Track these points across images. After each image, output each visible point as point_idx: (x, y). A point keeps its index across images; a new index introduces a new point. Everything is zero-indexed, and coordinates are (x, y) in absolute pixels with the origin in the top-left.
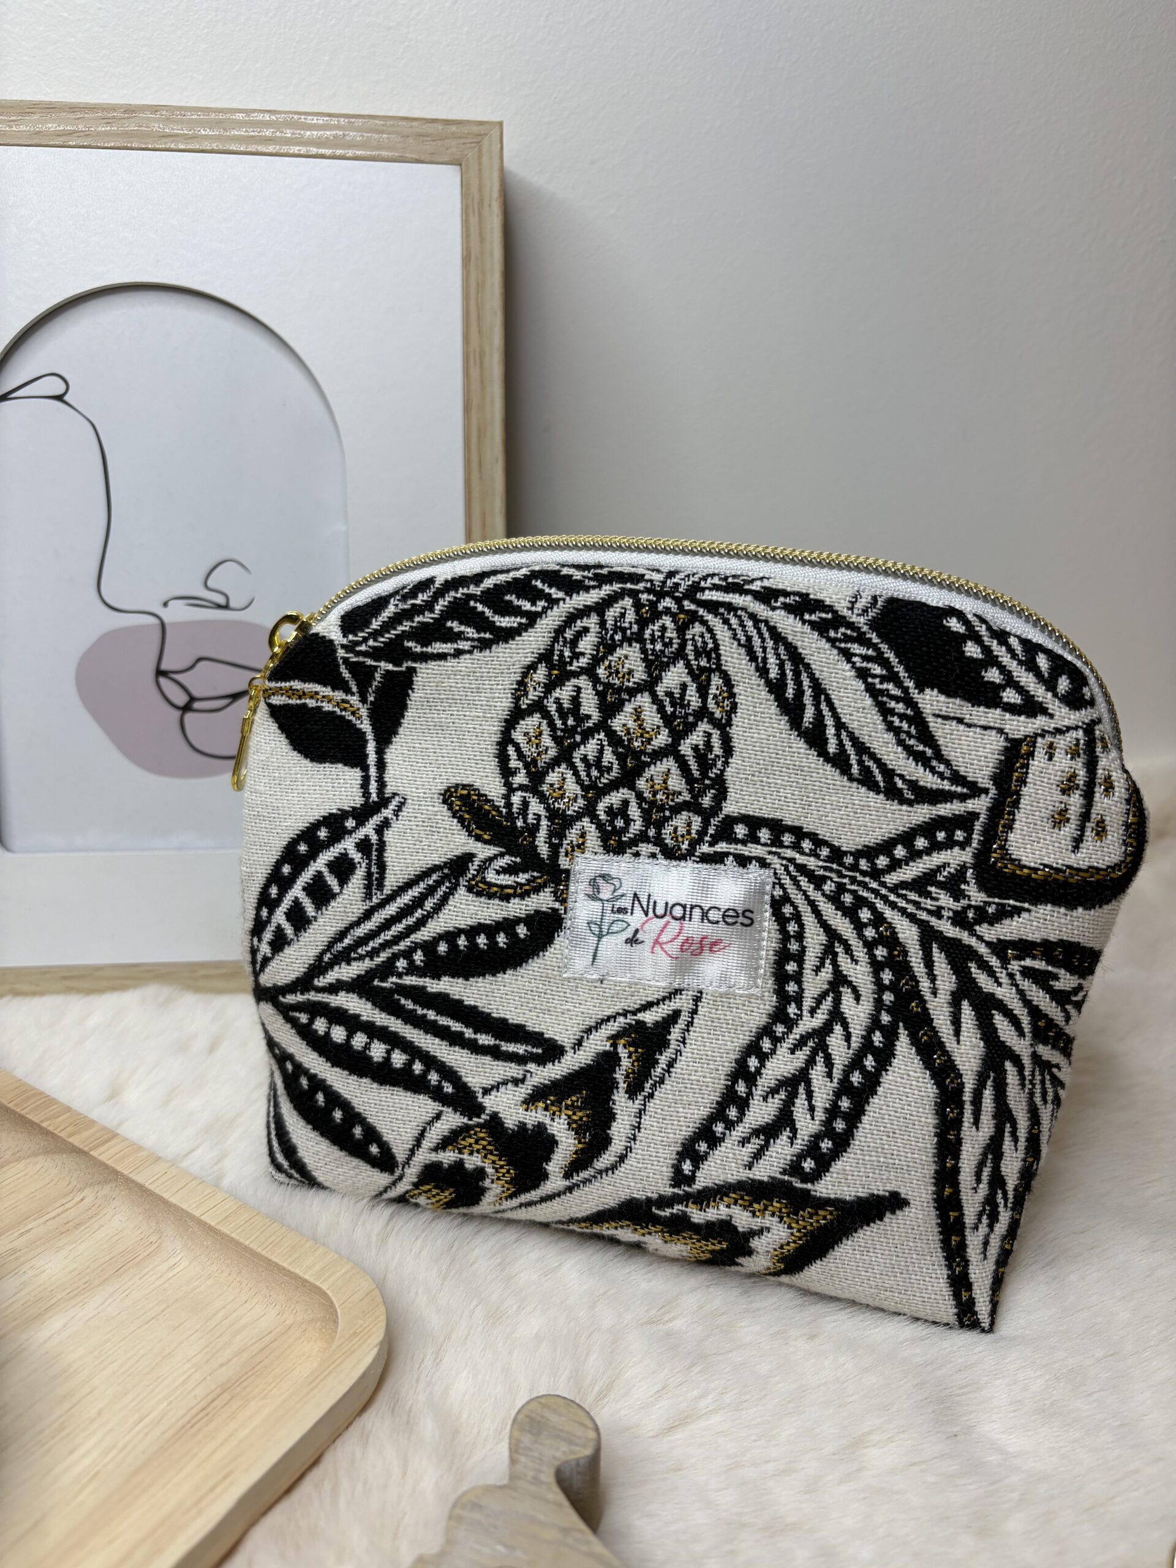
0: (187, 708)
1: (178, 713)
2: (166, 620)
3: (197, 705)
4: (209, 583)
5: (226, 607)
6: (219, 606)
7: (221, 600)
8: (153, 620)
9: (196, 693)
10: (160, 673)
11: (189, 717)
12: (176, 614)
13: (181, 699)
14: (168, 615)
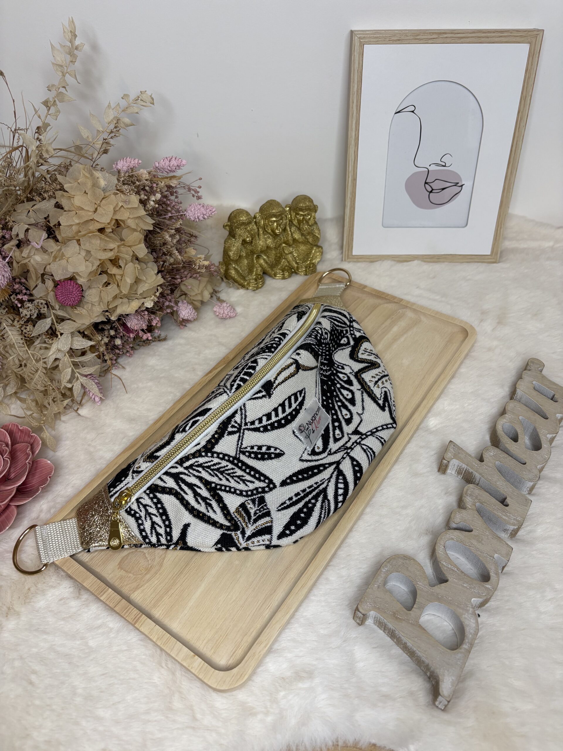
0: (431, 192)
1: (429, 193)
2: (429, 170)
3: (433, 191)
4: (442, 160)
5: (445, 166)
6: (443, 166)
7: (444, 164)
8: (427, 170)
9: (434, 188)
10: (426, 183)
11: (431, 194)
12: (433, 168)
13: (430, 189)
14: (430, 168)
